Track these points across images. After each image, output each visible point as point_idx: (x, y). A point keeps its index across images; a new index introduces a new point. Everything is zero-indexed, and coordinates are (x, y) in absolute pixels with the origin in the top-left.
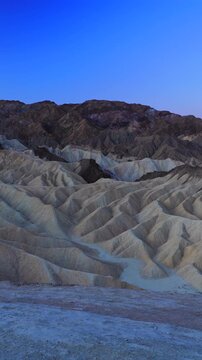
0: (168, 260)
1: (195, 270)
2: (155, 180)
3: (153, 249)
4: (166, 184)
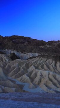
0: (37, 83)
1: (44, 85)
2: (33, 59)
3: (32, 80)
4: (36, 60)
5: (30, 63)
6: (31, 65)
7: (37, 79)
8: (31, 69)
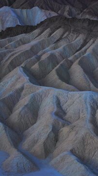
0: (38, 148)
1: (73, 158)
2: (19, 37)
3: (17, 135)
4: (33, 43)
5: (5, 54)
6: (13, 66)
7: (40, 130)
8: (13, 85)
